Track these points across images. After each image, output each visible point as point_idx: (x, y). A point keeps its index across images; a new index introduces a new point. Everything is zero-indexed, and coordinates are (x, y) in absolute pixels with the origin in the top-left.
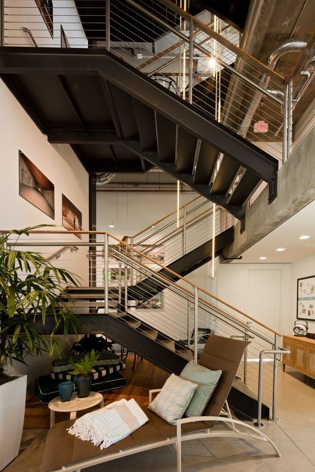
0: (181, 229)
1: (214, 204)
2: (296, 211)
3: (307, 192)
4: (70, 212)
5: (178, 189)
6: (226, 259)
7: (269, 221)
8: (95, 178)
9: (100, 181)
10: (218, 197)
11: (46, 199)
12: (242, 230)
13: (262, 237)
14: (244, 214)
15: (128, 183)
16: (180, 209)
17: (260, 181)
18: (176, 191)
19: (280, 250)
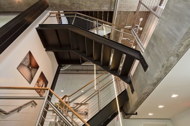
0: (97, 92)
1: (113, 75)
2: (166, 74)
3: (170, 59)
4: (42, 81)
5: (95, 73)
6: (127, 114)
7: (150, 82)
8: (61, 67)
9: (62, 69)
10: (114, 72)
11: (31, 73)
12: (133, 91)
13: (148, 95)
14: (130, 81)
15: (74, 70)
16: (96, 79)
17: (135, 60)
18: (94, 73)
19: (160, 107)
